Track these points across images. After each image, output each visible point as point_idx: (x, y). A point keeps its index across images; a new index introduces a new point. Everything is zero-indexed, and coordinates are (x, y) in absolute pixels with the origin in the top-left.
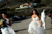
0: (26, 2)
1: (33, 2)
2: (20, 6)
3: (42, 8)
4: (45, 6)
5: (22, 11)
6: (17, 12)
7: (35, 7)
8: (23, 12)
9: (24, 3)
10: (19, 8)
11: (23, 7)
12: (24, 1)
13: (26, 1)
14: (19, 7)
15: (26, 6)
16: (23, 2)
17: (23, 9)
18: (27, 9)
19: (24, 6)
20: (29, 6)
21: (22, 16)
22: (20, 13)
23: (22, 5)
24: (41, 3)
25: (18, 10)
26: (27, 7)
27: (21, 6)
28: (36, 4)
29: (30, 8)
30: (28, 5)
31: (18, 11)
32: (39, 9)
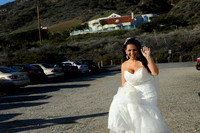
0: (114, 9)
1: (141, 8)
2: (91, 23)
3: (172, 33)
4: (185, 24)
5: (95, 42)
6: (76, 44)
7: (148, 28)
8: (98, 47)
9: (105, 12)
10: (86, 31)
11: (100, 28)
12: (107, 3)
13: (113, 4)
14: (86, 26)
15: (111, 21)
16: (101, 7)
17: (99, 35)
18: (113, 34)
19: (103, 24)
20: (124, 24)
21: (94, 64)
22: (88, 50)
23: (98, 20)
24: (171, 13)
25: (80, 37)
26: (114, 25)
27: (94, 24)
28: (149, 15)
29: (126, 32)
30: (121, 20)
32: (162, 35)
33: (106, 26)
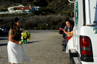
1: (34, 3)
3: (48, 16)
4: (54, 13)
5: (11, 18)
6: (1, 18)
9: (16, 4)
10: (7, 12)
11: (14, 11)
14: (7, 10)
15: (19, 9)
16: (15, 1)
17: (13, 15)
18: (20, 15)
20: (26, 10)
24: (48, 7)
25: (3, 15)
26: (21, 11)
27: (11, 9)
28: (38, 7)
29: (27, 14)
31: (4, 18)
32: (44, 17)
33: (17, 11)
